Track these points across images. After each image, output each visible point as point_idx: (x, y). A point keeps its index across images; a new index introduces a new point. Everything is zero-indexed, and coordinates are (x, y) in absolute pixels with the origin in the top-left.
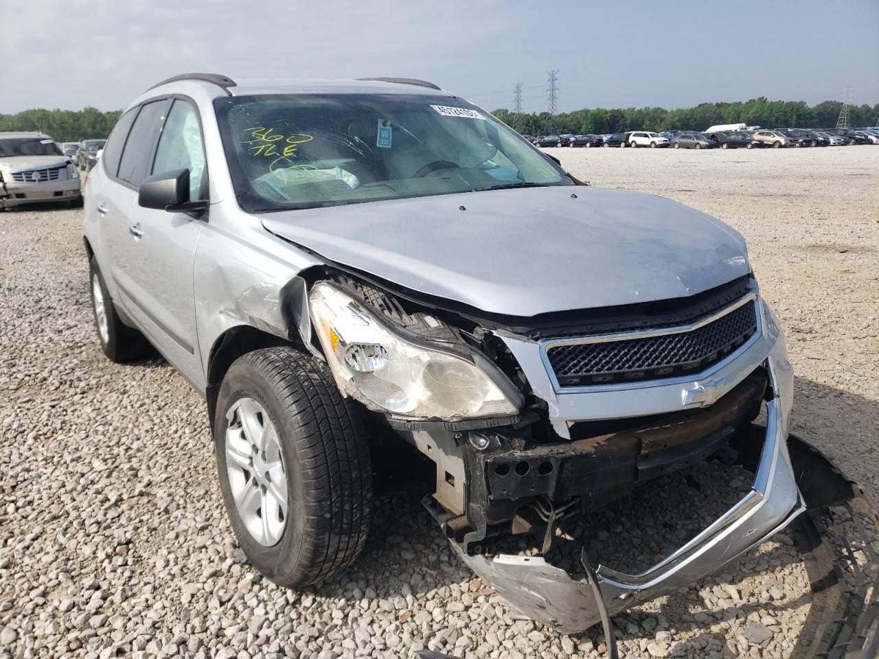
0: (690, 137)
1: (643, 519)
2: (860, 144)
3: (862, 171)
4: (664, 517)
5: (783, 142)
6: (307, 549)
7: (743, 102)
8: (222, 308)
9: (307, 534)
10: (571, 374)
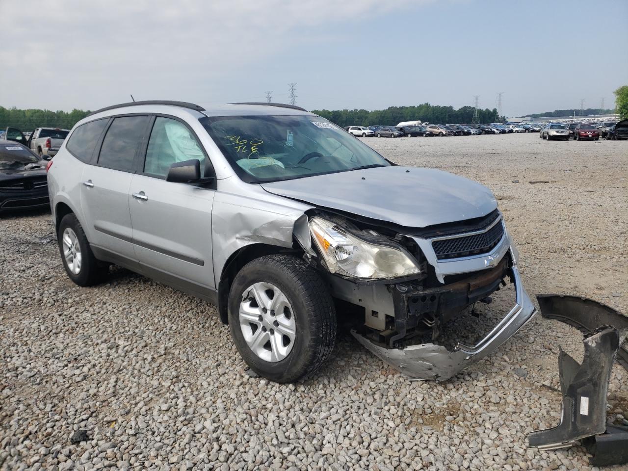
0: (388, 130)
1: (451, 336)
2: (488, 134)
3: (494, 152)
4: (461, 333)
5: (444, 133)
6: (310, 355)
7: (416, 106)
8: (238, 235)
9: (311, 346)
10: (441, 254)
